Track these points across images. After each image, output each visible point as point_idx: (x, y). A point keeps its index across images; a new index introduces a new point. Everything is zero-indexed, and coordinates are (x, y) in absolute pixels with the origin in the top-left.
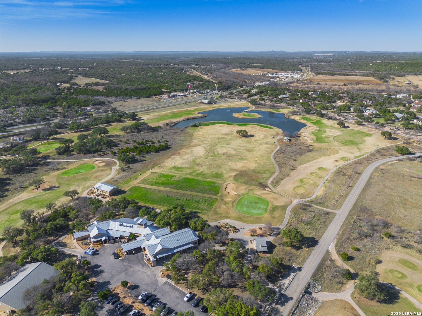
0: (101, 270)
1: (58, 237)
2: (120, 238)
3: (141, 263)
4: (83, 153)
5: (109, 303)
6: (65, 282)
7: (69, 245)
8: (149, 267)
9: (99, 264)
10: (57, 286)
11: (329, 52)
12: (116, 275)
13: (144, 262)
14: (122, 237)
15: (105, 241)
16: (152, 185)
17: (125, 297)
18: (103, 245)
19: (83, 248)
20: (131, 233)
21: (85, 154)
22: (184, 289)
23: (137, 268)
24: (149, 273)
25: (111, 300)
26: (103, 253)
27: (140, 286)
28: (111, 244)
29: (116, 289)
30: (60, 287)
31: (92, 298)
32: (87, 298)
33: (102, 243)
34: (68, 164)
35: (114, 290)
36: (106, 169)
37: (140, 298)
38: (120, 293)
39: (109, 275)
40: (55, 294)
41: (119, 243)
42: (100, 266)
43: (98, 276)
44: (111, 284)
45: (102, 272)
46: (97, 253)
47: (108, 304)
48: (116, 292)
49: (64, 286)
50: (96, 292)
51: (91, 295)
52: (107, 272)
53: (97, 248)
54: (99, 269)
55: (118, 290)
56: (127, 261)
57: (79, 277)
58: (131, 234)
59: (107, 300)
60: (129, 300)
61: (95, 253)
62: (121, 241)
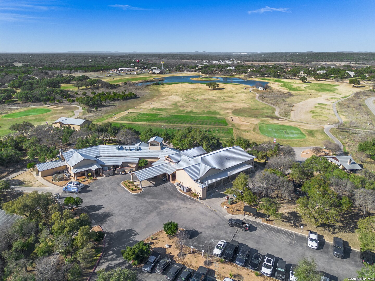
0: (104, 213)
1: (6, 173)
2: (121, 166)
3: (177, 197)
4: (30, 101)
5: (153, 271)
6: (38, 232)
7: (29, 182)
8: (196, 201)
9: (97, 204)
10: (16, 244)
11: (244, 52)
12: (140, 218)
13: (181, 195)
14: (125, 165)
15: (97, 173)
16: (136, 121)
17: (182, 255)
18: (94, 178)
19: (57, 185)
20: (140, 158)
21: (33, 102)
22: (288, 228)
23: (175, 204)
24: (202, 209)
25: (156, 263)
26: (99, 188)
27: (200, 231)
28: (108, 176)
29: (154, 241)
30: (24, 245)
31: (106, 264)
32: (95, 266)
33: (92, 176)
34: (11, 110)
35: (152, 243)
36: (66, 112)
37: (217, 251)
38: (166, 246)
39: (126, 219)
40: (11, 265)
41: (122, 174)
42: (100, 207)
43: (103, 223)
44: (137, 234)
45: (107, 215)
46: (88, 189)
47: (150, 273)
48: (157, 246)
49: (37, 241)
50: (111, 252)
51: (101, 259)
52: (120, 215)
53: (86, 183)
54: (101, 211)
55: (160, 243)
56: (150, 196)
57: (72, 220)
58: (140, 160)
59: (147, 264)
60: (195, 259)
61: (84, 189)
62: (125, 172)
